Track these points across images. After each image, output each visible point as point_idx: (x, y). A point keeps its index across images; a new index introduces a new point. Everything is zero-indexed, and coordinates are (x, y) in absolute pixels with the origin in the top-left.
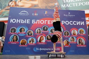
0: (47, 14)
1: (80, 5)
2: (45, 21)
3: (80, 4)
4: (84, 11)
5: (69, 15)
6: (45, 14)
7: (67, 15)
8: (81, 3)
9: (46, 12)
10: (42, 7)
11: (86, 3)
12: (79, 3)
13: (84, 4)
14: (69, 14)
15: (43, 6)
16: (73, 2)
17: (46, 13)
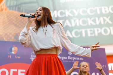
0: (17, 55)
1: (97, 34)
2: (12, 71)
3: (98, 30)
4: (103, 50)
5: (69, 58)
6: (13, 53)
7: (66, 58)
8: (100, 30)
9: (14, 49)
10: (6, 34)
11: (110, 29)
12: (96, 29)
13: (106, 31)
14: (69, 55)
15: (8, 34)
16: (80, 27)
17: (15, 51)
